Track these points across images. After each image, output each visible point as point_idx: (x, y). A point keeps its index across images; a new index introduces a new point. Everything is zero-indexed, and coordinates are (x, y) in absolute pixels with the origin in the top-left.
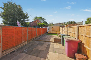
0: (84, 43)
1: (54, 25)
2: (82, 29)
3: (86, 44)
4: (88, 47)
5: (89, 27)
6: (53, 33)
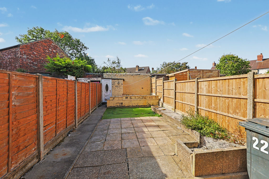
6: (131, 105)
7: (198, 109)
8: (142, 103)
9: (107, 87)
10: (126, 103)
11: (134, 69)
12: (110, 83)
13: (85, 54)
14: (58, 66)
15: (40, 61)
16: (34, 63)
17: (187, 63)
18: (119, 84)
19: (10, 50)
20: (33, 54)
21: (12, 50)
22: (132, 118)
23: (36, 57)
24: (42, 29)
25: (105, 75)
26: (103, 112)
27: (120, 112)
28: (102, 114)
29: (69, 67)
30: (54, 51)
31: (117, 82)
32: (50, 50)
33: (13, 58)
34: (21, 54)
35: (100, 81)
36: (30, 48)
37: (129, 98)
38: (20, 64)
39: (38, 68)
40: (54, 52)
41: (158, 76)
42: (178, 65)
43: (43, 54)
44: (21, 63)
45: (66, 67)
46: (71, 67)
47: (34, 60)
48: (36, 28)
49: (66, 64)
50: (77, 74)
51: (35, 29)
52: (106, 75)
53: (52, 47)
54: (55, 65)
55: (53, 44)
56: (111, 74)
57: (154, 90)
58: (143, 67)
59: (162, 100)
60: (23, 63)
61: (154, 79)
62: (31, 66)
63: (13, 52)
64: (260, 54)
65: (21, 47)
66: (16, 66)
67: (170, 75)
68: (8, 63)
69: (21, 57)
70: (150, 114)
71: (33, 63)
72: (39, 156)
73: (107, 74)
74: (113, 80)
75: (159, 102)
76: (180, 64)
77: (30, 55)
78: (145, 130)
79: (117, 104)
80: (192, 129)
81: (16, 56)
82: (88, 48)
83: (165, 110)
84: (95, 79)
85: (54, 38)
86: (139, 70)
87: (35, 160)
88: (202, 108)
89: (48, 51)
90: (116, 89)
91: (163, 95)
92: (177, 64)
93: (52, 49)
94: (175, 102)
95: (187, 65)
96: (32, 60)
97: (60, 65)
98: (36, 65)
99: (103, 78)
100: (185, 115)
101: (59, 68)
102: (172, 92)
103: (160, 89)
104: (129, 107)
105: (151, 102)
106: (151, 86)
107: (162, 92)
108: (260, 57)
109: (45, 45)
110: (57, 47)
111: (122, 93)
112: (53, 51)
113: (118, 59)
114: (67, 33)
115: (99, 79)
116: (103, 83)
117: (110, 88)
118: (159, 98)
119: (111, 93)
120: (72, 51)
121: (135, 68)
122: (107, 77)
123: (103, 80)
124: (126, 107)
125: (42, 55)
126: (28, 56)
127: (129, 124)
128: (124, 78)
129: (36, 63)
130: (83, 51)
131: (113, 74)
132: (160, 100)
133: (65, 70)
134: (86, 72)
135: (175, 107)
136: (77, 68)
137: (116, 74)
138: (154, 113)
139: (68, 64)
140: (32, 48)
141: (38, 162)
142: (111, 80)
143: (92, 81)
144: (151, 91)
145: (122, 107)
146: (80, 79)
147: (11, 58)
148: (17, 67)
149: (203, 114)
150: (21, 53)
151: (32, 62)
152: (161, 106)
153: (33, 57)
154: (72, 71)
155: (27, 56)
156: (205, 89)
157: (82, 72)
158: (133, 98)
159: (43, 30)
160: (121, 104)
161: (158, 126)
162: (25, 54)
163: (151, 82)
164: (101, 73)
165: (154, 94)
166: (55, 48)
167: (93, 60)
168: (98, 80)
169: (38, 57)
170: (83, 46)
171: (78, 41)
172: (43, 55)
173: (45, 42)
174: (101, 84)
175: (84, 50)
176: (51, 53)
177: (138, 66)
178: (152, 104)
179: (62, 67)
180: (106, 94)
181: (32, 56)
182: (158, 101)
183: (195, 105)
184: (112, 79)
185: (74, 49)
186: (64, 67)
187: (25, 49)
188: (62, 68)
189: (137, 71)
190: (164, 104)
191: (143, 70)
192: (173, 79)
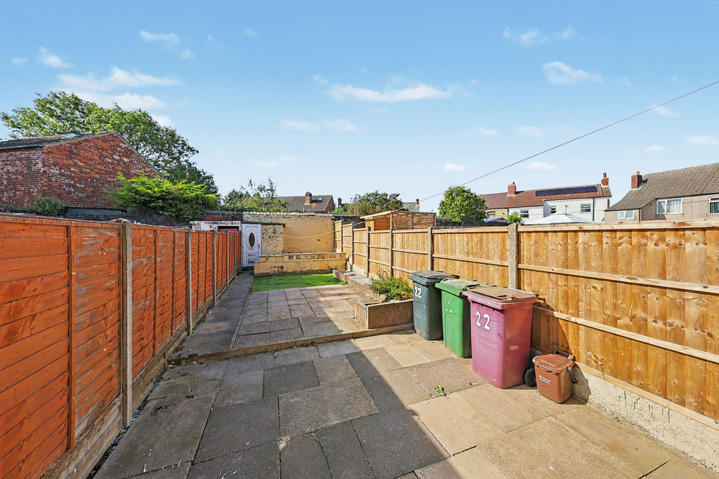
0: (551, 302)
1: (285, 204)
2: (536, 243)
3: (561, 307)
4: (573, 315)
5: (577, 236)
6: (299, 270)
7: (392, 270)
8: (316, 265)
9: (252, 238)
10: (290, 266)
11: (301, 199)
12: (257, 230)
13: (190, 164)
14: (143, 195)
15: (92, 181)
16: (78, 185)
17: (398, 195)
18: (275, 233)
19: (13, 153)
20: (76, 165)
21: (18, 153)
22: (301, 289)
23: (82, 172)
24: (76, 98)
25: (246, 215)
26: (249, 282)
27: (280, 281)
28: (249, 285)
29: (168, 200)
30: (126, 160)
31: (271, 231)
32: (116, 157)
33: (22, 174)
34: (44, 166)
35: (237, 228)
36: (67, 153)
37: (295, 257)
38: (44, 188)
39: (88, 197)
40: (124, 163)
41: (346, 220)
42: (385, 197)
43: (99, 167)
44: (46, 186)
45: (163, 198)
46: (173, 199)
47: (76, 179)
48: (58, 95)
49: (163, 191)
50: (188, 212)
51: (58, 97)
52: (249, 216)
53: (120, 152)
54: (137, 192)
55: (123, 146)
56: (258, 213)
57: (339, 244)
58: (320, 197)
59: (351, 259)
60: (49, 186)
61: (339, 224)
62: (70, 192)
63: (20, 160)
64: (512, 184)
65: (45, 151)
66: (32, 190)
67: (366, 217)
68: (5, 183)
69: (45, 172)
70: (329, 281)
71: (74, 186)
72: (187, 329)
73: (251, 213)
74: (265, 226)
75: (346, 264)
76: (387, 195)
77: (68, 167)
78: (322, 299)
79: (274, 269)
80: (380, 294)
81: (29, 168)
82: (198, 152)
83: (353, 275)
84: (229, 224)
85: (114, 124)
86: (312, 202)
87: (185, 333)
88: (396, 268)
89: (110, 161)
90: (270, 242)
91: (353, 251)
92: (382, 195)
93: (119, 156)
94: (369, 262)
95: (398, 198)
96: (72, 178)
97: (148, 193)
98: (82, 190)
99: (243, 222)
100: (374, 278)
101: (147, 199)
102: (365, 247)
103: (347, 242)
104: (294, 273)
105: (332, 264)
106: (335, 237)
107: (351, 247)
108: (512, 188)
109: (104, 146)
110: (132, 152)
111: (282, 250)
112: (123, 161)
113: (271, 183)
114: (145, 114)
115: (237, 223)
116: (243, 232)
117: (258, 239)
118: (347, 257)
119: (260, 250)
120: (157, 155)
121: (303, 197)
122: (252, 218)
123: (244, 225)
124: (290, 273)
125: (96, 168)
126: (63, 171)
127: (298, 295)
128: (283, 221)
129: (83, 186)
130: (185, 158)
131: (261, 213)
132: (348, 260)
133: (160, 203)
134: (206, 208)
135: (369, 270)
136: (186, 201)
137: (268, 213)
138: (337, 281)
139: (169, 193)
140: (72, 152)
141: (188, 335)
142: (260, 226)
143: (220, 228)
144: (335, 246)
145: (282, 274)
146: (196, 222)
147: (16, 173)
148: (33, 192)
149: (397, 275)
150: (45, 164)
151: (73, 182)
152: (349, 270)
153: (74, 172)
154: (176, 206)
155: (60, 169)
156: (399, 243)
157: (197, 208)
158: (302, 257)
159: (80, 100)
160: (280, 270)
161: (340, 295)
162: (55, 164)
163: (335, 229)
164: (237, 211)
165: (339, 251)
166: (128, 153)
167: (210, 177)
168: (234, 225)
169: (87, 173)
170: (185, 145)
171: (173, 134)
172: (98, 169)
173: (104, 140)
174: (241, 233)
175: (186, 155)
176: (118, 164)
177: (311, 195)
178: (334, 267)
179: (152, 197)
180: (250, 252)
181: (72, 169)
182: (344, 262)
183: (390, 265)
184: (262, 224)
185: (162, 150)
186: (158, 198)
187: (54, 155)
188: (153, 199)
189: (307, 203)
190: (354, 267)
191: (321, 201)
192: (372, 224)
